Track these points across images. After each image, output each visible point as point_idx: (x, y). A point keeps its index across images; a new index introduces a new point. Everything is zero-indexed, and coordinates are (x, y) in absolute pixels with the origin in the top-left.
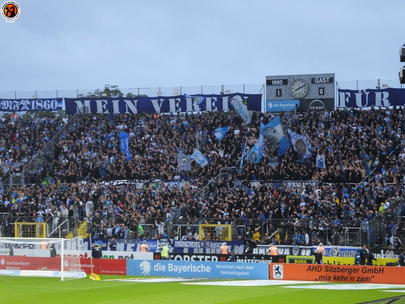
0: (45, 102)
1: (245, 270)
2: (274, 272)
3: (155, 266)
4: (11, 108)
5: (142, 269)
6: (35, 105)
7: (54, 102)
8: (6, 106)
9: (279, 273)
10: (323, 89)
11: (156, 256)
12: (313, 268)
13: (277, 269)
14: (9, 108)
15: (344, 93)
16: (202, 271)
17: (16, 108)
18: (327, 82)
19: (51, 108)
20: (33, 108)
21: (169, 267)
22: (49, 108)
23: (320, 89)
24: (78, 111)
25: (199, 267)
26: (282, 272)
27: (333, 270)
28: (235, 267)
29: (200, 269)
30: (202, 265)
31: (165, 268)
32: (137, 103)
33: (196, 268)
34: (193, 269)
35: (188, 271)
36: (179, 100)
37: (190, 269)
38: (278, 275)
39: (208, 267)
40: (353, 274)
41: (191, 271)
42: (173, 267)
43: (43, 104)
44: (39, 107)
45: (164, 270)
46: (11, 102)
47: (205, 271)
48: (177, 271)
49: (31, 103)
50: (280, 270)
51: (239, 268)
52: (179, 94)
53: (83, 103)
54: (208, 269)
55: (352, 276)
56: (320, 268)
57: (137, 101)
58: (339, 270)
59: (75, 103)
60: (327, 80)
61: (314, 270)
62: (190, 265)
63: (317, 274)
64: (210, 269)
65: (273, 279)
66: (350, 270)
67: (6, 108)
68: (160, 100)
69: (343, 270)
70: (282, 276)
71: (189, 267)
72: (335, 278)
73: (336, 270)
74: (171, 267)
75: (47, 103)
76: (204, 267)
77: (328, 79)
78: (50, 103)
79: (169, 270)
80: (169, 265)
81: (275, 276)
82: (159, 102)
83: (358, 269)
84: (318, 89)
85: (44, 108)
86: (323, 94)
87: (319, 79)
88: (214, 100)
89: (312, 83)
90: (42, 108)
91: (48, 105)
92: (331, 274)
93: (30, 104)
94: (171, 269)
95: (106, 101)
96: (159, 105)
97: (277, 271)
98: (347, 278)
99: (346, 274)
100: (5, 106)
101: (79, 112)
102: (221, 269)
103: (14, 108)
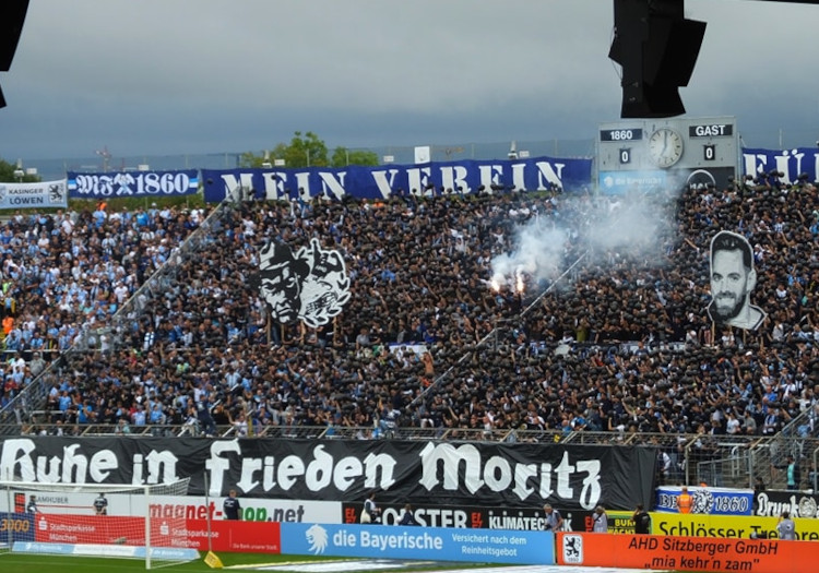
0: (164, 177)
1: (509, 546)
2: (566, 549)
3: (336, 536)
4: (96, 192)
5: (310, 542)
6: (145, 184)
7: (181, 177)
8: (87, 187)
9: (576, 552)
10: (713, 148)
11: (347, 510)
12: (641, 543)
13: (571, 544)
14: (92, 191)
15: (753, 156)
16: (426, 547)
17: (107, 191)
18: (719, 134)
19: (175, 190)
20: (140, 190)
21: (363, 539)
22: (171, 190)
23: (706, 147)
24: (228, 195)
25: (420, 538)
26: (580, 549)
27: (680, 546)
28: (489, 539)
29: (422, 542)
30: (426, 534)
31: (354, 540)
32: (345, 177)
33: (415, 541)
34: (408, 543)
35: (400, 546)
36: (427, 171)
37: (403, 542)
38: (573, 555)
39: (437, 538)
40: (718, 556)
41: (406, 546)
42: (371, 539)
43: (159, 182)
44: (153, 189)
45: (353, 545)
46: (95, 178)
47: (431, 547)
48: (378, 545)
49: (136, 181)
50: (576, 545)
51: (498, 540)
52: (427, 160)
53: (238, 178)
54: (437, 543)
55: (715, 559)
56: (654, 542)
57: (345, 173)
58: (691, 547)
59: (223, 180)
60: (719, 129)
61: (643, 546)
62: (402, 535)
63: (649, 555)
64: (441, 542)
65: (564, 564)
66: (712, 548)
67: (87, 191)
68: (391, 171)
69: (698, 547)
70: (580, 559)
71: (400, 538)
72: (683, 563)
73: (686, 547)
74: (367, 539)
75: (168, 180)
76: (430, 538)
77: (722, 127)
78: (173, 181)
79: (363, 545)
80: (363, 533)
81: (566, 559)
82: (388, 176)
83: (728, 546)
84: (703, 149)
85: (161, 190)
86: (713, 158)
87: (705, 127)
88: (497, 172)
89: (691, 135)
90: (158, 190)
91: (170, 183)
92: (676, 555)
93: (133, 182)
94: (366, 542)
95: (283, 176)
96: (389, 181)
97: (570, 548)
98: (706, 562)
99: (704, 555)
100: (85, 186)
101: (231, 197)
102: (463, 543)
103: (103, 191)
